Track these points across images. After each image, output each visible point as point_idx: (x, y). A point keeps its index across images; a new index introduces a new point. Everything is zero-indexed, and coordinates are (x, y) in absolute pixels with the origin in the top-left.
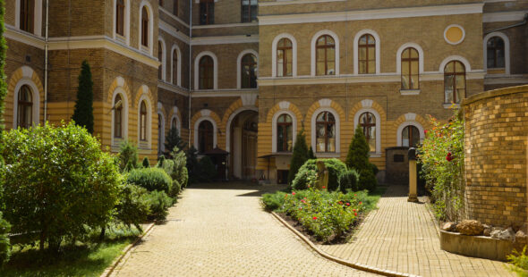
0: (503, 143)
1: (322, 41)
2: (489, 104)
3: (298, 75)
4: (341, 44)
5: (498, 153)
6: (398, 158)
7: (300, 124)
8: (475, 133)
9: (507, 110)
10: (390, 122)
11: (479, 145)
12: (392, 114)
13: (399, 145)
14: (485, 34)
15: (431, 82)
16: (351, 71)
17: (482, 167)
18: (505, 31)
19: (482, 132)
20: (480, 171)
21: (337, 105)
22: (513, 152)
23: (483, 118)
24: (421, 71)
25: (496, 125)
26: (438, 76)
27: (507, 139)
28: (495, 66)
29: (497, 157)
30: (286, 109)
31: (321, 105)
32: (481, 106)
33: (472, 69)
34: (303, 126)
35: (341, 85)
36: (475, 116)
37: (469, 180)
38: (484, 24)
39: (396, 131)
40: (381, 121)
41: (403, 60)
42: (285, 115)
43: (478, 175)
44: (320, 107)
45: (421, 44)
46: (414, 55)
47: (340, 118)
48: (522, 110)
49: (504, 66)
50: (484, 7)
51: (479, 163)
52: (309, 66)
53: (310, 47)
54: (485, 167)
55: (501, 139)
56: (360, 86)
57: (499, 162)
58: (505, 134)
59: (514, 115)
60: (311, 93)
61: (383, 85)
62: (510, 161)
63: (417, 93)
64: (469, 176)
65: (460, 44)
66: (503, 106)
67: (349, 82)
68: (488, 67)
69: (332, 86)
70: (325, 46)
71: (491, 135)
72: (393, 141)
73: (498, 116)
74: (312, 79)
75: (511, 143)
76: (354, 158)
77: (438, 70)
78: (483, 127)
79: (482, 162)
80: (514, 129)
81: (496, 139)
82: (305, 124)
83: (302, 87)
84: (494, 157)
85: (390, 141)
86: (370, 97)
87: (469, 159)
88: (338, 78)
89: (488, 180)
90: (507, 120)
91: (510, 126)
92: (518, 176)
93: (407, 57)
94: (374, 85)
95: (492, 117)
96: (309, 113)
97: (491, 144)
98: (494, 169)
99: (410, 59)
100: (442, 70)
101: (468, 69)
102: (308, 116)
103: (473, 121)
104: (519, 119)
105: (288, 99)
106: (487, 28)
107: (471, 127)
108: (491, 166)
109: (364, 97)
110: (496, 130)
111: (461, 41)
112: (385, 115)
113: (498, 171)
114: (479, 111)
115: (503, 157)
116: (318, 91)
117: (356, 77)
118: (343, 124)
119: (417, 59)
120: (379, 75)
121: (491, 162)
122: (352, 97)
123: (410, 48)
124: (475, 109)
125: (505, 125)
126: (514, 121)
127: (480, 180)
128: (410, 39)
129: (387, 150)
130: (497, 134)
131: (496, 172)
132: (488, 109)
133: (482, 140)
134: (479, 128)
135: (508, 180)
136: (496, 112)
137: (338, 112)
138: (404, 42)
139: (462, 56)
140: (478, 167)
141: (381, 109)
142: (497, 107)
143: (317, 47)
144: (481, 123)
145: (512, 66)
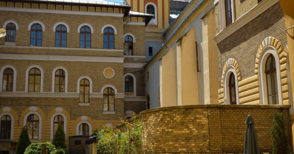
0: (164, 132)
1: (32, 72)
2: (157, 114)
3: (16, 91)
4: (45, 74)
5: (162, 137)
6: (78, 142)
7: (17, 122)
8: (149, 127)
9: (166, 117)
10: (72, 121)
11: (152, 133)
12: (74, 116)
13: (77, 134)
14: (124, 74)
15: (96, 99)
16: (50, 90)
17: (153, 144)
18: (134, 73)
19: (153, 127)
20: (153, 146)
21: (41, 110)
22: (169, 136)
23: (154, 120)
24: (91, 92)
25: (160, 124)
26: (100, 95)
27: (166, 130)
28: (129, 91)
29: (161, 139)
30: (8, 112)
31: (31, 110)
32: (153, 115)
33: (118, 92)
34: (19, 123)
35: (44, 98)
36: (149, 119)
37: (145, 151)
38: (124, 68)
39: (76, 126)
40: (67, 120)
41: (81, 85)
42: (6, 116)
43: (151, 148)
44: (30, 111)
45: (91, 77)
46: (87, 83)
47: (43, 118)
48: (173, 117)
49: (133, 91)
50: (124, 60)
51: (152, 142)
52: (24, 86)
53: (25, 74)
54: (155, 143)
55: (163, 130)
56: (55, 99)
57: (162, 141)
58: (165, 128)
59: (169, 119)
60: (24, 103)
61: (69, 99)
62: (168, 140)
63: (88, 104)
64: (146, 149)
65: (112, 78)
66: (164, 115)
67: (49, 96)
68: (125, 92)
69: (38, 99)
70: (35, 74)
71: (158, 128)
72: (74, 132)
73: (162, 120)
74: (25, 94)
75: (168, 132)
76: (57, 142)
77: (100, 92)
78: (154, 125)
79: (154, 142)
80: (169, 126)
81: (161, 130)
82: (20, 121)
83: (19, 99)
84: (160, 139)
85: (72, 132)
86: (61, 106)
87: (146, 140)
88: (42, 93)
89: (157, 150)
90: (166, 122)
91: (167, 124)
92: (171, 147)
93: (83, 84)
94: (63, 99)
95: (159, 120)
96: (22, 114)
97: (158, 133)
98: (160, 144)
99: (85, 85)
100: (102, 92)
101: (116, 92)
102: (22, 117)
103: (149, 122)
104: (171, 121)
105: (9, 106)
106: (126, 70)
107: (147, 124)
108: (158, 143)
109: (57, 106)
110: (161, 126)
111: (112, 77)
112: (69, 117)
113: (162, 145)
114: (152, 117)
115: (164, 139)
116: (29, 102)
117: (53, 93)
118: (44, 122)
119: (89, 85)
120: (67, 94)
121: (159, 141)
122: (51, 105)
123: (85, 79)
124: (149, 116)
125: (164, 124)
126: (169, 122)
127: (152, 150)
128: (84, 74)
129: (70, 137)
130: (161, 128)
131: (160, 146)
132: (157, 116)
133: (153, 131)
134: (152, 125)
135: (166, 150)
136: (160, 118)
137: (41, 114)
138: (81, 75)
139: (113, 85)
140: (151, 144)
141: (67, 113)
142: (161, 115)
143: (30, 75)
144: (152, 123)
145: (137, 92)
